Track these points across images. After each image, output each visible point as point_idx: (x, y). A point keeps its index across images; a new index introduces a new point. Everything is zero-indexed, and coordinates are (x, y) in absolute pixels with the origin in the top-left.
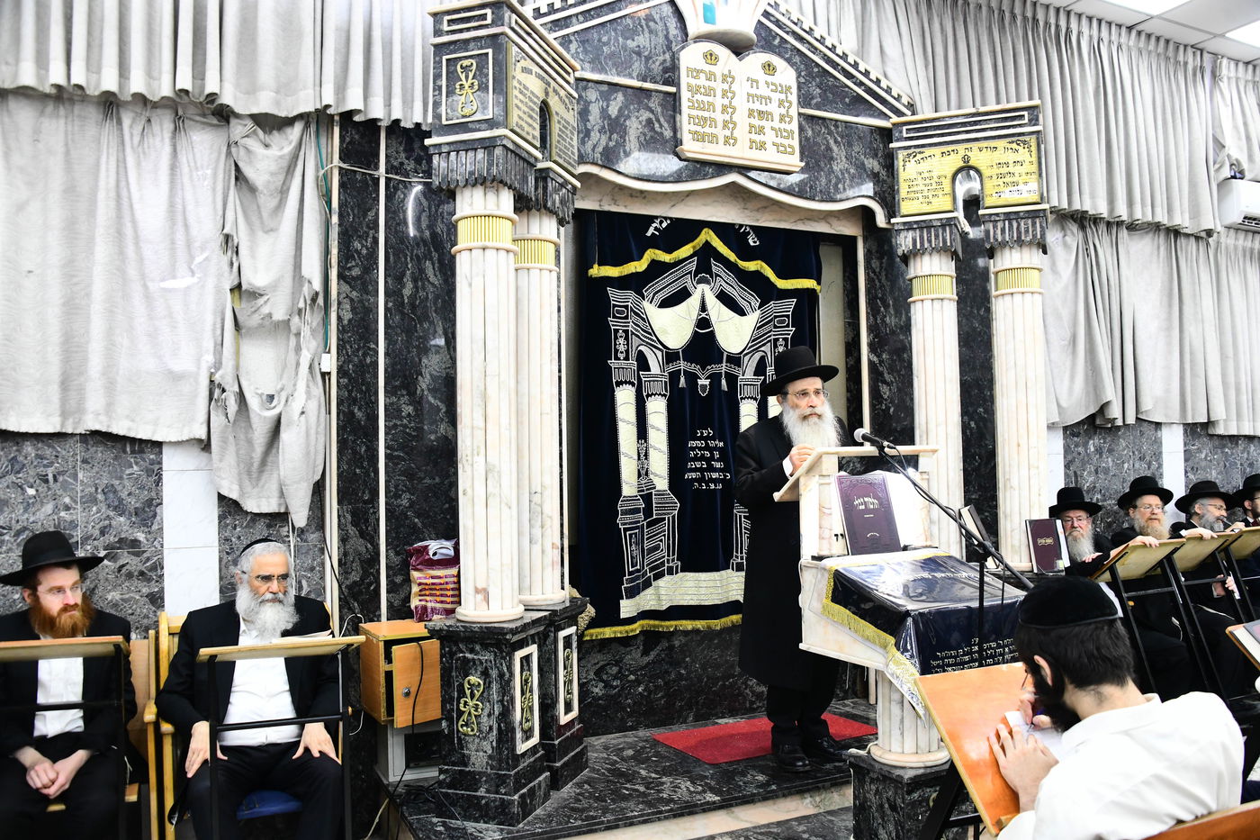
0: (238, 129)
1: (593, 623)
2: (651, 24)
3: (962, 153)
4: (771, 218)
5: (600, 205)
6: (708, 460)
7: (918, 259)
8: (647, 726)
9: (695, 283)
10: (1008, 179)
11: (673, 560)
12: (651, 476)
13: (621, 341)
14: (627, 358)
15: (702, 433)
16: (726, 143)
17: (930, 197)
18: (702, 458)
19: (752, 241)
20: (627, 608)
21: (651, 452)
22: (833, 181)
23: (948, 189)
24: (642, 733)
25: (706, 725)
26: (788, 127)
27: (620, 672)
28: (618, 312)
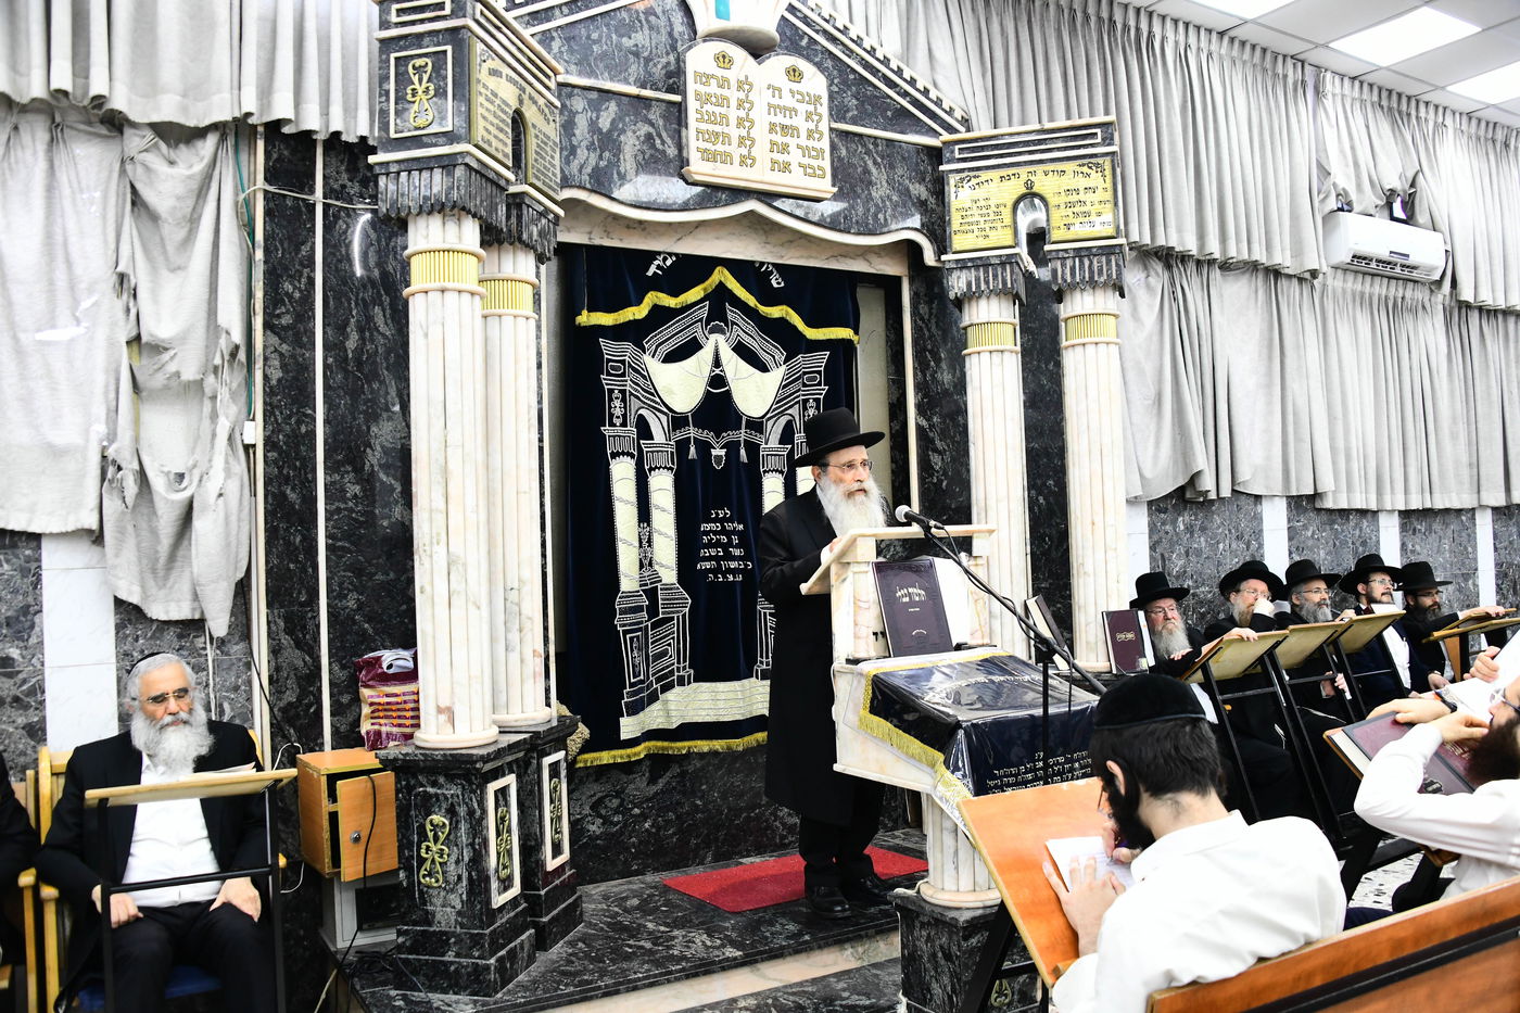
0: (134, 142)
1: (587, 747)
2: (652, 18)
3: (1024, 177)
4: (798, 254)
5: (590, 239)
6: (725, 547)
7: (974, 304)
8: (656, 870)
9: (706, 333)
10: (1077, 209)
11: (684, 668)
12: (656, 567)
13: (617, 403)
14: (624, 424)
15: (717, 514)
16: (742, 163)
17: (988, 229)
18: (718, 544)
19: (776, 282)
20: (629, 727)
21: (656, 537)
22: (872, 210)
23: (1008, 220)
24: (650, 878)
25: (728, 866)
26: (817, 145)
27: (621, 805)
28: (613, 368)
